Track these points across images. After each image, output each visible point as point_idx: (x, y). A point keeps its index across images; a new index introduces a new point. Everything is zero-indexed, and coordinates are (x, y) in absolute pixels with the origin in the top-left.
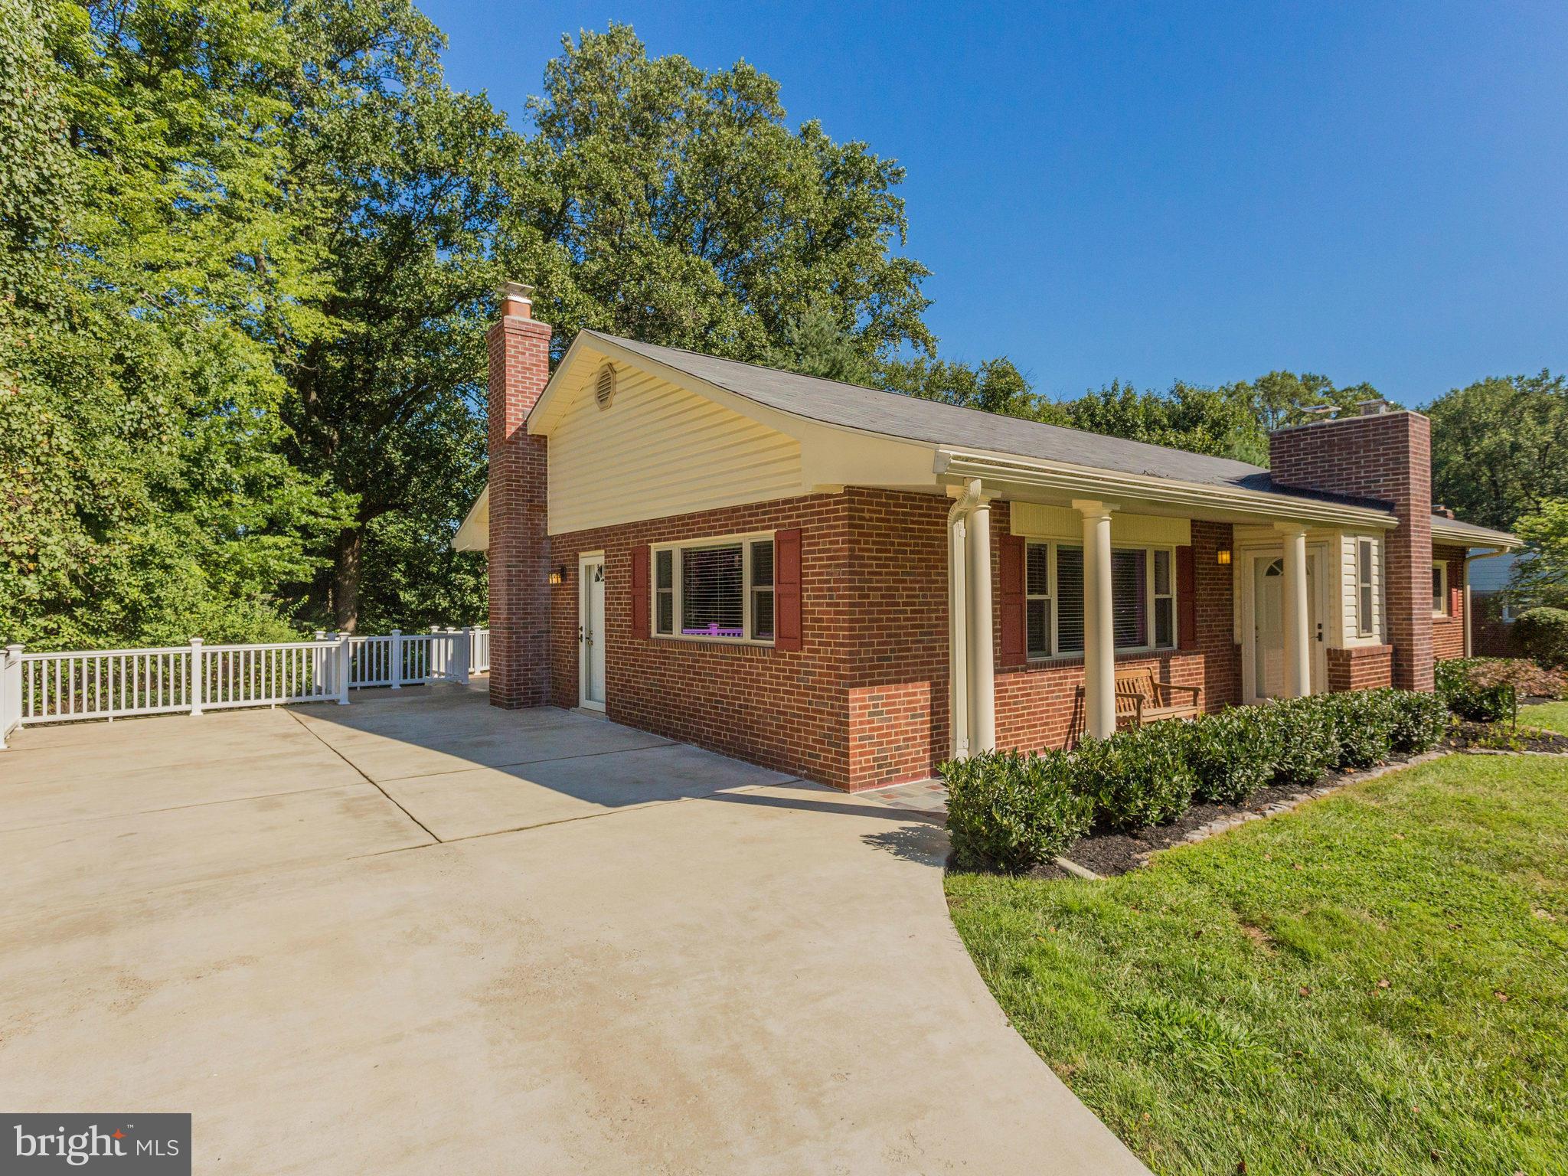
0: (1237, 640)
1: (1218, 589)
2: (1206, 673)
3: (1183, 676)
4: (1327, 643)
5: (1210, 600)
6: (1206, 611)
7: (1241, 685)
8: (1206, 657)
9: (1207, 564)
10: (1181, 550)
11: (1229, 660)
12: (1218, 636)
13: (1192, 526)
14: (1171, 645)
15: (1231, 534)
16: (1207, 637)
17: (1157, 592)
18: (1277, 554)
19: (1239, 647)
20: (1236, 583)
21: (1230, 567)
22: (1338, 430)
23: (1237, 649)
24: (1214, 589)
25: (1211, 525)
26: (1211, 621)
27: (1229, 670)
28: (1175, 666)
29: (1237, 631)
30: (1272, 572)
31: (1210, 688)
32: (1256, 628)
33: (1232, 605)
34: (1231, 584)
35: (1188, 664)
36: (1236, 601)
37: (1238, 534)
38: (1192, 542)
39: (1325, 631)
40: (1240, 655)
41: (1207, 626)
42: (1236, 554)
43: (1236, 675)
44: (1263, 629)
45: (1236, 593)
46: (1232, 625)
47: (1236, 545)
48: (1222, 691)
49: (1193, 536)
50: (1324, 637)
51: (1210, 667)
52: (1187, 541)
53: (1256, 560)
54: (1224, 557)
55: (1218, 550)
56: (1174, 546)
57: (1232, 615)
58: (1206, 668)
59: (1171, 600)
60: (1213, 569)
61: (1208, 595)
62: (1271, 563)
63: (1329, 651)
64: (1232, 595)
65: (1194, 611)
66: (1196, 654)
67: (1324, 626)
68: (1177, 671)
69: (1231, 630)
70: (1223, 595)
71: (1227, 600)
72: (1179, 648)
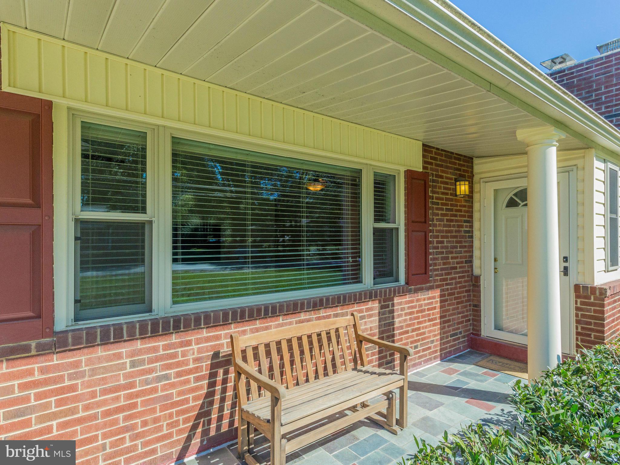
0: (476, 272)
1: (457, 221)
2: (441, 307)
3: (411, 313)
4: (575, 278)
5: (447, 232)
6: (442, 242)
7: (480, 316)
8: (442, 291)
9: (443, 193)
10: (410, 175)
11: (467, 291)
12: (455, 268)
13: (424, 150)
14: (397, 280)
15: (472, 167)
16: (442, 269)
17: (376, 220)
18: (520, 184)
19: (477, 279)
20: (476, 215)
21: (470, 197)
22: (578, 71)
23: (475, 281)
24: (452, 221)
25: (450, 155)
26: (447, 253)
27: (467, 301)
28: (400, 304)
29: (476, 263)
30: (512, 203)
31: (445, 322)
32: (495, 260)
33: (472, 237)
34: (471, 217)
35: (418, 300)
36: (476, 233)
37: (479, 167)
38: (424, 168)
39: (571, 264)
40: (479, 286)
41: (443, 258)
42: (476, 187)
43: (475, 306)
44: (502, 260)
45: (476, 225)
46: (472, 257)
47: (476, 178)
48: (458, 323)
49: (425, 162)
50: (571, 271)
51: (446, 301)
52: (418, 166)
53: (496, 191)
54: (463, 188)
55: (456, 180)
56: (402, 169)
57: (472, 247)
58: (441, 302)
59: (397, 229)
60: (451, 200)
61: (445, 226)
62: (511, 195)
63: (577, 287)
64: (472, 227)
65: (426, 242)
66: (431, 288)
67: (571, 260)
68: (403, 309)
69: (470, 261)
70: (462, 226)
71: (466, 232)
72: (407, 283)
